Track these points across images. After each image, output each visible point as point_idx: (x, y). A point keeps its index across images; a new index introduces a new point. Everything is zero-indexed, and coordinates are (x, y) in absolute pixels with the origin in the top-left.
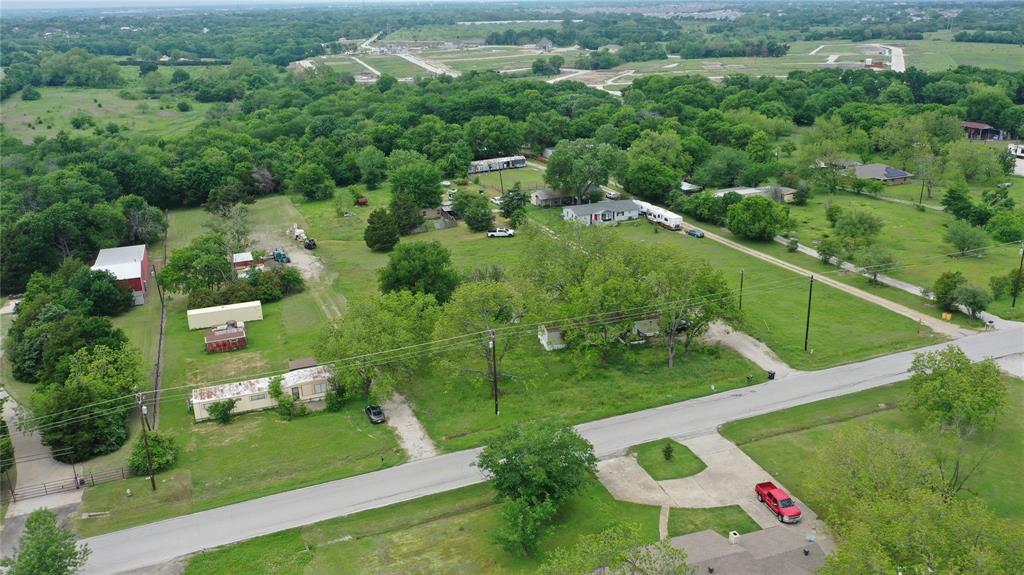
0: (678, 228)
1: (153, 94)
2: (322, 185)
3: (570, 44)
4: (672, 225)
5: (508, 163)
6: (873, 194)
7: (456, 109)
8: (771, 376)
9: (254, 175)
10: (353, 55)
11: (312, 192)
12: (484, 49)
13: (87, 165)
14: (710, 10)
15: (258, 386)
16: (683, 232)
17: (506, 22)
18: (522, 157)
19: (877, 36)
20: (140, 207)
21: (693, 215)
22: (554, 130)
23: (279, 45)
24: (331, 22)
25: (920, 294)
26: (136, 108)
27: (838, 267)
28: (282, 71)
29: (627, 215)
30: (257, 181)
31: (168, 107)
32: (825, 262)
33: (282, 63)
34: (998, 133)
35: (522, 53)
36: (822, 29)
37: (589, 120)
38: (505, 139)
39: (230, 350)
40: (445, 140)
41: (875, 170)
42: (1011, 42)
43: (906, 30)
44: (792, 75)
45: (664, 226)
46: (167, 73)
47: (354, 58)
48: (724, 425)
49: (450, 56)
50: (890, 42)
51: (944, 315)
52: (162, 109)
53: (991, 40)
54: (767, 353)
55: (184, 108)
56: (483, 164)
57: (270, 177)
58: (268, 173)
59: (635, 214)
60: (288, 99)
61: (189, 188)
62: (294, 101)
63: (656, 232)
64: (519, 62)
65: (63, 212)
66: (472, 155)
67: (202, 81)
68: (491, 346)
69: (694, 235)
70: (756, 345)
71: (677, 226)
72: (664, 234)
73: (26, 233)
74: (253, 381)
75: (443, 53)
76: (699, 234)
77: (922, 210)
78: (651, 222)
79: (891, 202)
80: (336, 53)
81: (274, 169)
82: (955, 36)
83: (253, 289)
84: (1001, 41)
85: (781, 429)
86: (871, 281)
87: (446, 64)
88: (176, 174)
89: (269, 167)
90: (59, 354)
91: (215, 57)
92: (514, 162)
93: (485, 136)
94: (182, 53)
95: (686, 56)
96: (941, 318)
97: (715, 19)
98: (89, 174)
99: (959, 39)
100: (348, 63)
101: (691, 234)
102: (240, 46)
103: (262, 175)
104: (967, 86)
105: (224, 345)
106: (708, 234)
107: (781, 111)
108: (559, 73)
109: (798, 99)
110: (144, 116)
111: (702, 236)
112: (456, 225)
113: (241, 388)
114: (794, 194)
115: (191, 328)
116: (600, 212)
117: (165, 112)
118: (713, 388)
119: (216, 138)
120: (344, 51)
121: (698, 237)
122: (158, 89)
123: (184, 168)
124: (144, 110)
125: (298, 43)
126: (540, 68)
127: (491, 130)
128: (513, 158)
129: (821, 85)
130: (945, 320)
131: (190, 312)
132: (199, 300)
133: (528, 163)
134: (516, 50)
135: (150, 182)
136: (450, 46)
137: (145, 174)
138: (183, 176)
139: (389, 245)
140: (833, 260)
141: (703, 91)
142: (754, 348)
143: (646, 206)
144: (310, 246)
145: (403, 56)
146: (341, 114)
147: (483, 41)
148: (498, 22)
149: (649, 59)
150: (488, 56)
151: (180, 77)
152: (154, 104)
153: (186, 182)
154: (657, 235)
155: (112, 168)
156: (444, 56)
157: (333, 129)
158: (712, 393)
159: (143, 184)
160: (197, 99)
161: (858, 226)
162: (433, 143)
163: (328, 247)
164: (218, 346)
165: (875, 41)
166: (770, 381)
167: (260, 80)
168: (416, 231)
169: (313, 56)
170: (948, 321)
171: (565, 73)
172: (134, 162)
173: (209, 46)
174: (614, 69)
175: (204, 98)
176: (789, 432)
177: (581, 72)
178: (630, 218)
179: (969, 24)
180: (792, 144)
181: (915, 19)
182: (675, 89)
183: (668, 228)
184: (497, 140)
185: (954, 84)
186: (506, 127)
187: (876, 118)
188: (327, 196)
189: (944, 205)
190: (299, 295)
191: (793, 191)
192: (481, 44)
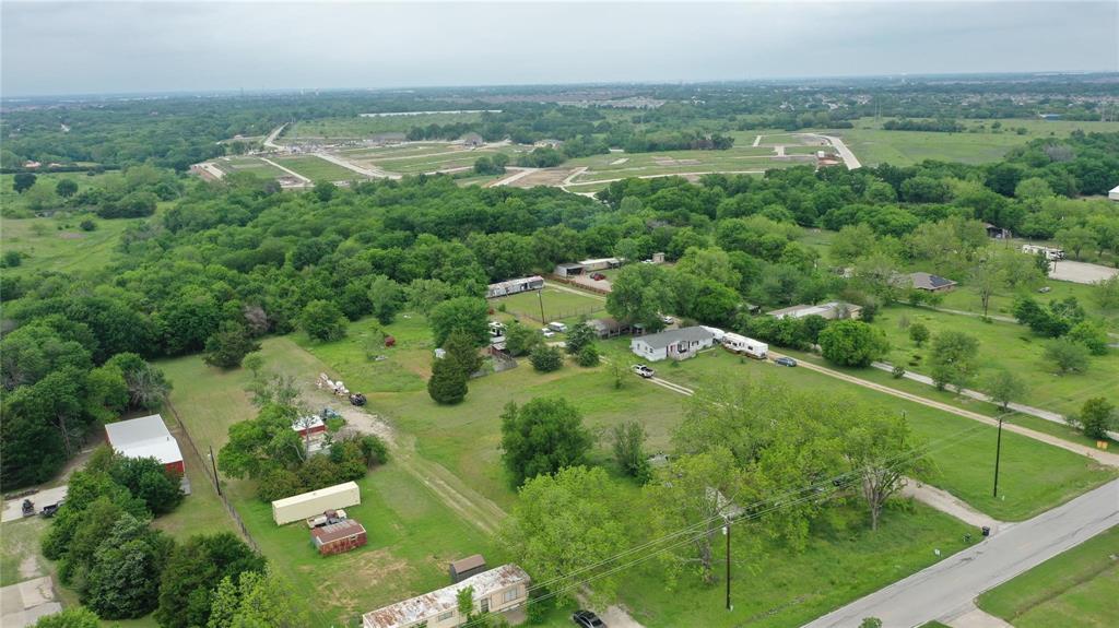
0: (764, 356)
1: (38, 209)
2: (336, 325)
3: (501, 139)
4: (758, 354)
5: (526, 285)
6: (932, 307)
7: (441, 224)
8: (986, 533)
9: (247, 315)
10: (260, 155)
11: (323, 333)
12: (410, 146)
13: (55, 317)
14: (623, 98)
15: (441, 601)
16: (769, 361)
17: (415, 114)
18: (539, 278)
19: (808, 125)
20: (138, 367)
21: (774, 341)
22: (566, 247)
23: (171, 146)
24: (215, 115)
25: (1064, 423)
26: (30, 229)
27: (958, 395)
28: (185, 177)
29: (702, 344)
30: (251, 322)
31: (67, 227)
32: (940, 389)
33: (181, 167)
34: (1000, 232)
35: (452, 149)
36: (750, 118)
37: (599, 233)
38: (519, 259)
39: (349, 550)
40: (457, 263)
41: (920, 280)
42: (938, 130)
43: (833, 118)
44: (769, 174)
45: (747, 355)
46: (46, 183)
47: (263, 159)
48: (978, 598)
49: (373, 155)
50: (823, 131)
51: (1099, 444)
52: (60, 229)
53: (919, 129)
54: (959, 504)
55: (88, 227)
56: (499, 288)
57: (264, 316)
58: (262, 312)
59: (709, 342)
60: (223, 214)
61: (173, 335)
62: (230, 216)
63: (742, 362)
64: (454, 160)
65: (64, 384)
66: (487, 279)
67: (101, 194)
68: (725, 533)
69: (785, 364)
70: (940, 495)
71: (763, 354)
72: (750, 364)
73: (22, 414)
74: (429, 595)
75: (365, 152)
76: (791, 363)
77: (989, 322)
78: (731, 351)
79: (952, 314)
80: (239, 153)
81: (268, 308)
82: (885, 125)
83: (337, 467)
84: (928, 129)
85: (1036, 596)
86: (1000, 408)
87: (376, 164)
88: (154, 319)
89: (263, 305)
90: (186, 587)
91: (92, 160)
92: (532, 283)
93: (496, 256)
94: (53, 157)
95: (630, 151)
96: (1096, 447)
97: (635, 108)
98: (59, 328)
99: (889, 127)
100: (260, 165)
101: (782, 363)
102: (122, 148)
103: (257, 315)
104: (942, 181)
105: (342, 544)
106: (800, 363)
107: (784, 215)
108: (504, 172)
109: (793, 201)
110: (43, 239)
111: (795, 365)
112: (515, 366)
113: (421, 606)
114: (860, 311)
115: (279, 523)
116: (676, 343)
117: (66, 234)
118: (937, 552)
119: (187, 271)
120: (247, 151)
121: (790, 366)
122: (44, 204)
123: (164, 312)
124: (39, 232)
125: (193, 144)
126: (483, 168)
127: (503, 249)
128: (530, 279)
129: (801, 183)
130: (1101, 449)
131: (278, 504)
132: (275, 486)
133: (545, 284)
134: (445, 146)
135: (129, 332)
136: (369, 143)
137: (123, 323)
138: (166, 323)
139: (458, 397)
140: (950, 387)
141: (688, 194)
142: (939, 498)
143: (719, 333)
144: (360, 402)
145: (320, 155)
146: (309, 233)
147: (404, 136)
148: (406, 114)
149: (592, 154)
150: (416, 153)
151: (67, 189)
152: (49, 223)
153: (170, 330)
154: (742, 366)
155: (84, 318)
156: (367, 155)
157: (320, 257)
158: (939, 559)
159: (122, 335)
160: (99, 215)
161: (959, 347)
162: (444, 268)
163: (379, 401)
164: (336, 547)
165: (806, 130)
166: (987, 539)
167: (166, 189)
168: (475, 376)
169: (212, 157)
170: (1104, 450)
171: (513, 173)
172: (104, 309)
173: (82, 149)
174: (561, 166)
175: (108, 214)
176: (1046, 599)
177: (528, 171)
178: (705, 347)
179: (887, 111)
180: (815, 252)
181: (833, 106)
182: (659, 193)
183: (754, 357)
184: (510, 259)
185: (930, 180)
186: (518, 246)
187: (893, 222)
188: (341, 336)
189: (1017, 317)
190: (382, 468)
191: (859, 308)
192: (401, 140)
